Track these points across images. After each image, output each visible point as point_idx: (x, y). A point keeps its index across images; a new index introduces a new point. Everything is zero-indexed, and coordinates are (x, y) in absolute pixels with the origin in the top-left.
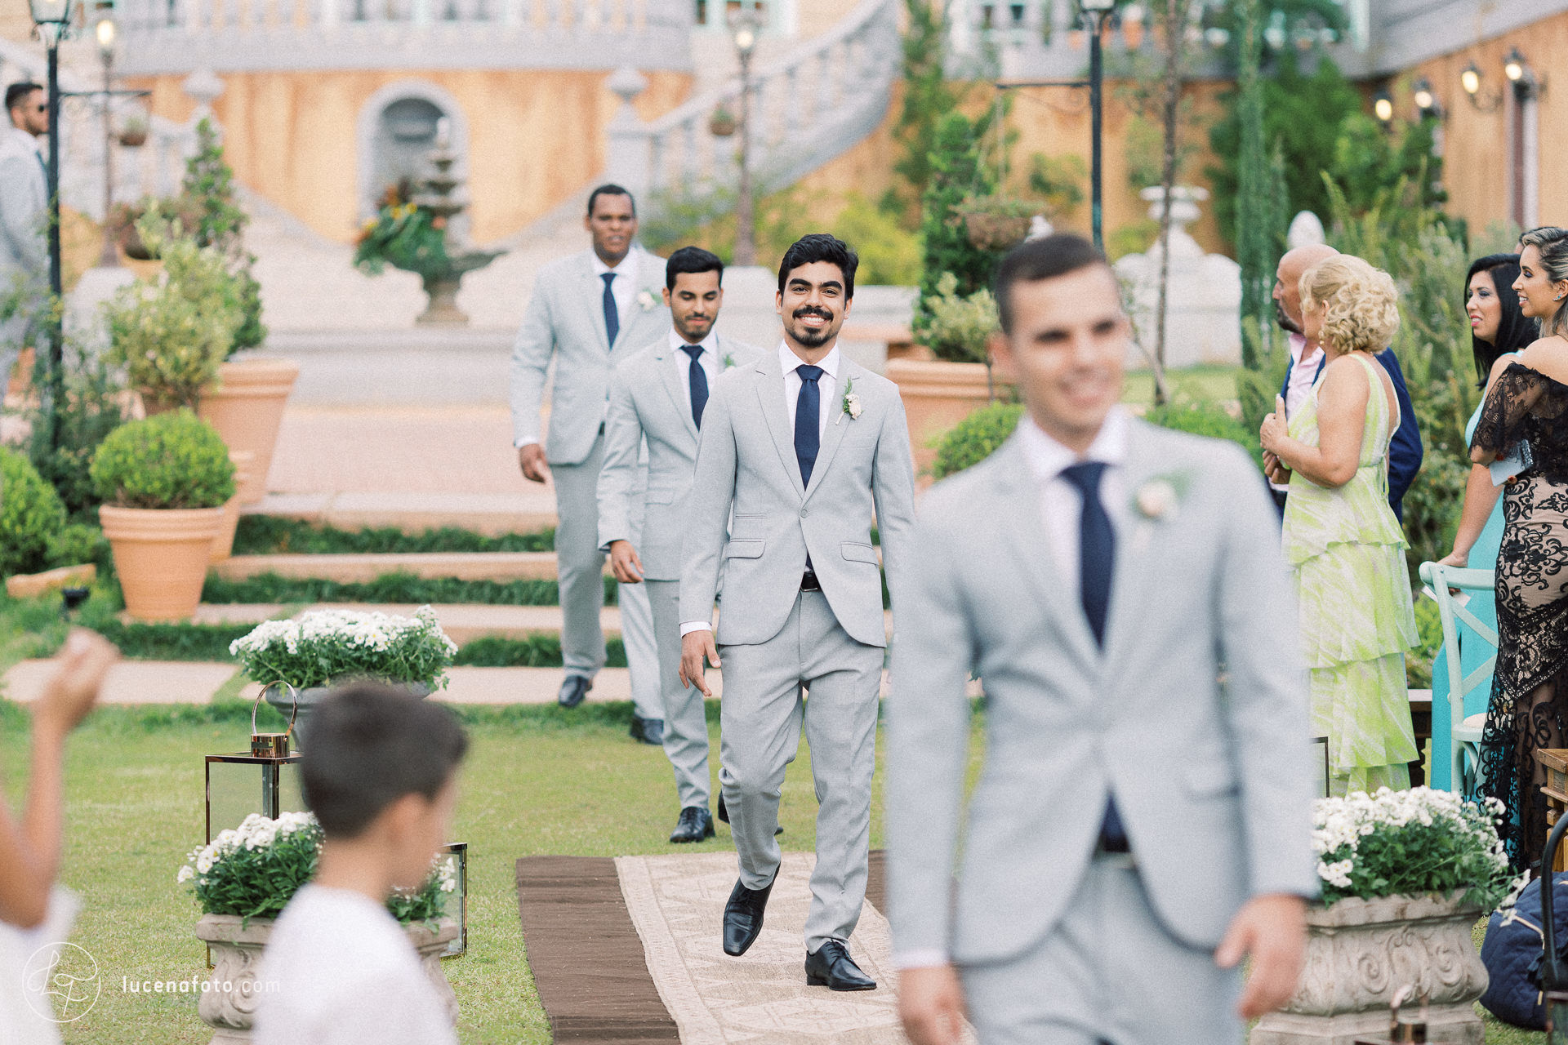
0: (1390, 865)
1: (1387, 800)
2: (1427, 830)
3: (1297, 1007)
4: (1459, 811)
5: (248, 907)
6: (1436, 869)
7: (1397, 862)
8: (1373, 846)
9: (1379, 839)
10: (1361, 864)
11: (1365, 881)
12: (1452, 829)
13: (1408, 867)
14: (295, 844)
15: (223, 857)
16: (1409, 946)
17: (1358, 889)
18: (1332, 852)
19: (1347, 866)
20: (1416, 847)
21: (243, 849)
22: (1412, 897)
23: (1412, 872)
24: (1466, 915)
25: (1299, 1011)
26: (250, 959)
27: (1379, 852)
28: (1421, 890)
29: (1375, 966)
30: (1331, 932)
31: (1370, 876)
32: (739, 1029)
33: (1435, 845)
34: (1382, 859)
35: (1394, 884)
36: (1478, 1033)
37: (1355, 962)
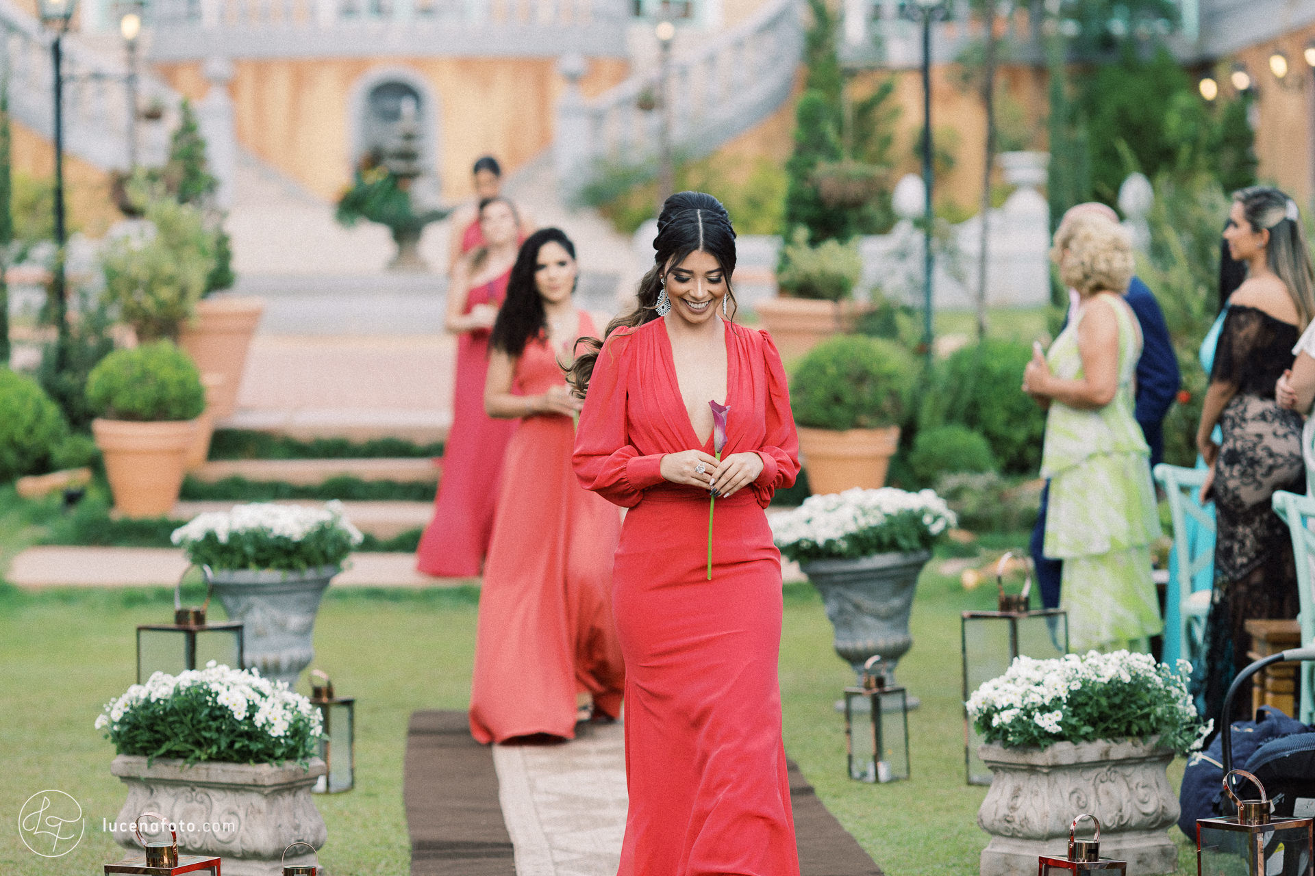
0: (1096, 715)
1: (1095, 662)
2: (1126, 686)
3: (1019, 832)
4: (1154, 670)
5: (153, 749)
6: (1134, 718)
7: (1101, 713)
8: (1080, 699)
9: (1085, 694)
10: (1069, 714)
11: (1075, 728)
12: (1149, 686)
13: (1111, 716)
14: (190, 697)
15: (132, 707)
16: (1113, 782)
17: (1068, 734)
18: (1047, 704)
19: (1057, 716)
20: (1117, 700)
21: (148, 701)
22: (1115, 741)
23: (1115, 721)
24: (1160, 756)
25: (1020, 835)
26: (155, 791)
27: (1086, 704)
28: (1123, 736)
29: (1084, 799)
30: (1045, 771)
31: (1078, 724)
32: (566, 850)
33: (1133, 699)
34: (1088, 710)
35: (1100, 730)
36: (1172, 854)
37: (1066, 795)
